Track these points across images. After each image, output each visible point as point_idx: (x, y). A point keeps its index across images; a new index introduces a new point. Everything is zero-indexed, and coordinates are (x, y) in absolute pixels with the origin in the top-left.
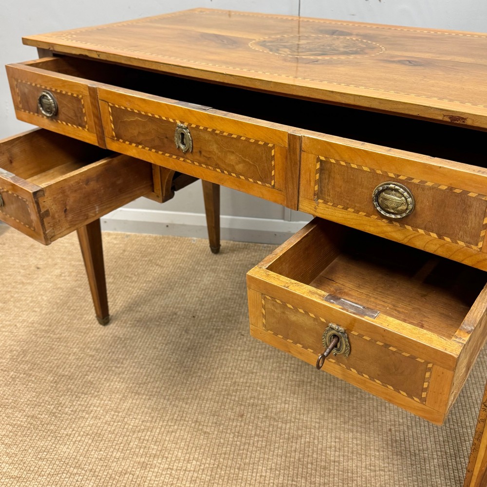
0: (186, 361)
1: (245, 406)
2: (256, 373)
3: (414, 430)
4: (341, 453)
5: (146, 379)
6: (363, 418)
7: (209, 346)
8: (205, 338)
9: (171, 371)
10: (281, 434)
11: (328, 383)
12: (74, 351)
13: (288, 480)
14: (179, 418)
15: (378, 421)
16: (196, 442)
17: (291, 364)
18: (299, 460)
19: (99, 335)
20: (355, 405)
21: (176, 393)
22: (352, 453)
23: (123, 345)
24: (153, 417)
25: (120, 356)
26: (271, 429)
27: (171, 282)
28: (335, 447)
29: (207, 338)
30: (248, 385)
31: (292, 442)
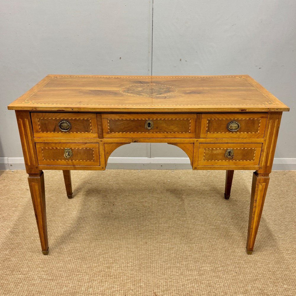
0: (115, 224)
1: (147, 239)
2: (149, 225)
3: (219, 240)
4: (192, 252)
5: (99, 233)
6: (198, 238)
7: (124, 217)
8: (121, 213)
9: (109, 229)
10: (165, 248)
11: (181, 226)
12: (60, 225)
13: (172, 265)
14: (119, 247)
15: (204, 238)
16: (129, 255)
17: (163, 220)
18: (175, 257)
19: (70, 217)
20: (194, 233)
21: (115, 237)
22: (196, 251)
23: (83, 220)
24: (107, 248)
25: (83, 225)
26: (160, 247)
27: (98, 191)
28: (189, 250)
29: (122, 213)
30: (146, 230)
31: (171, 250)
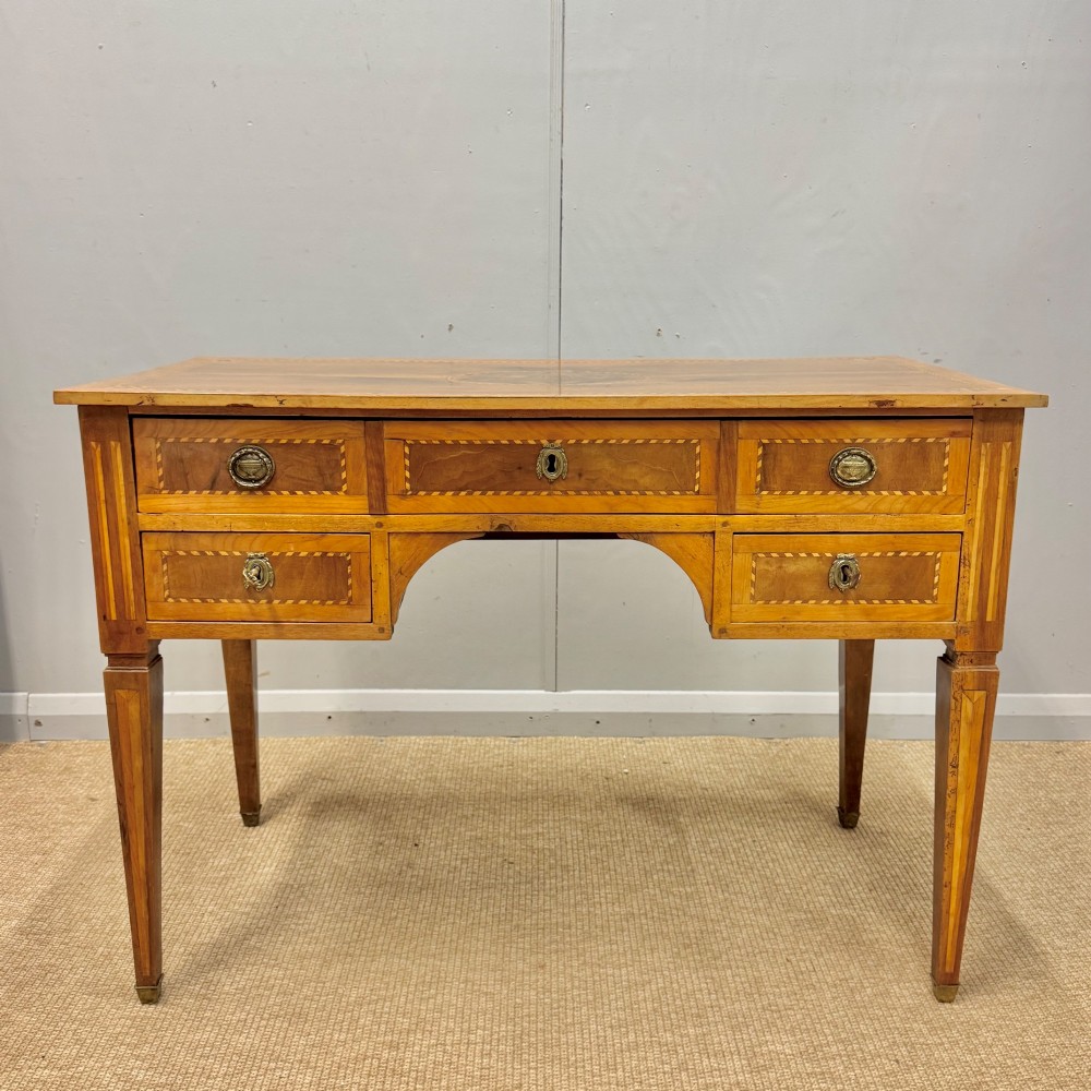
0: (421, 906)
1: (544, 954)
2: (551, 910)
3: (826, 956)
4: (720, 995)
5: (359, 936)
6: (743, 950)
7: (456, 882)
8: (445, 872)
9: (399, 921)
10: (615, 983)
11: (674, 912)
12: (209, 910)
13: (644, 1037)
14: (434, 980)
15: (767, 952)
16: (475, 1007)
17: (606, 893)
18: (655, 1010)
19: (248, 884)
20: (725, 935)
21: (419, 948)
22: (737, 993)
23: (298, 894)
24: (388, 983)
25: (299, 909)
26: (597, 978)
27: (359, 801)
28: (708, 989)
29: (449, 872)
30: (541, 926)
31: (637, 991)
